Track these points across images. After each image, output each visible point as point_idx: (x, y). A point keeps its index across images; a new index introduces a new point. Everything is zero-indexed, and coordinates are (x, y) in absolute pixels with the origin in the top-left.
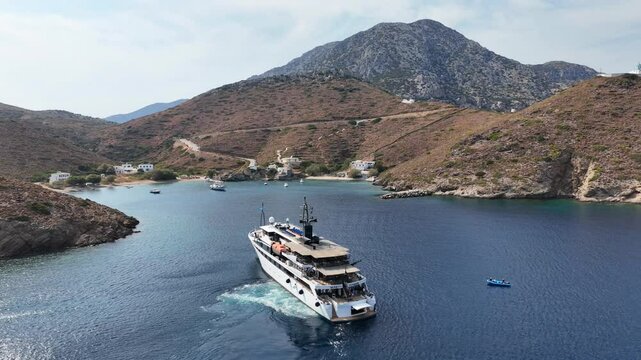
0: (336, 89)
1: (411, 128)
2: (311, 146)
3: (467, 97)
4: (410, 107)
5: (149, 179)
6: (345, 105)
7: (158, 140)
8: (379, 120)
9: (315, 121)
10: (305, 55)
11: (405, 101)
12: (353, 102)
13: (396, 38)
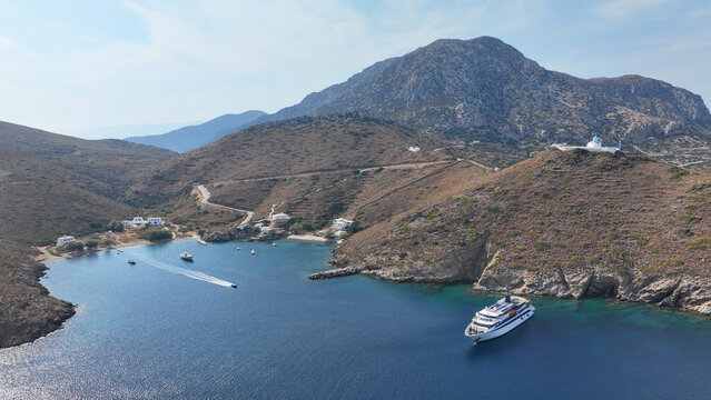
0: (351, 133)
1: (404, 181)
2: (306, 200)
3: (510, 125)
4: (414, 155)
5: (146, 238)
6: (355, 153)
7: (180, 186)
8: (381, 169)
9: (320, 170)
10: (365, 71)
11: (411, 149)
12: (363, 148)
13: (444, 62)
